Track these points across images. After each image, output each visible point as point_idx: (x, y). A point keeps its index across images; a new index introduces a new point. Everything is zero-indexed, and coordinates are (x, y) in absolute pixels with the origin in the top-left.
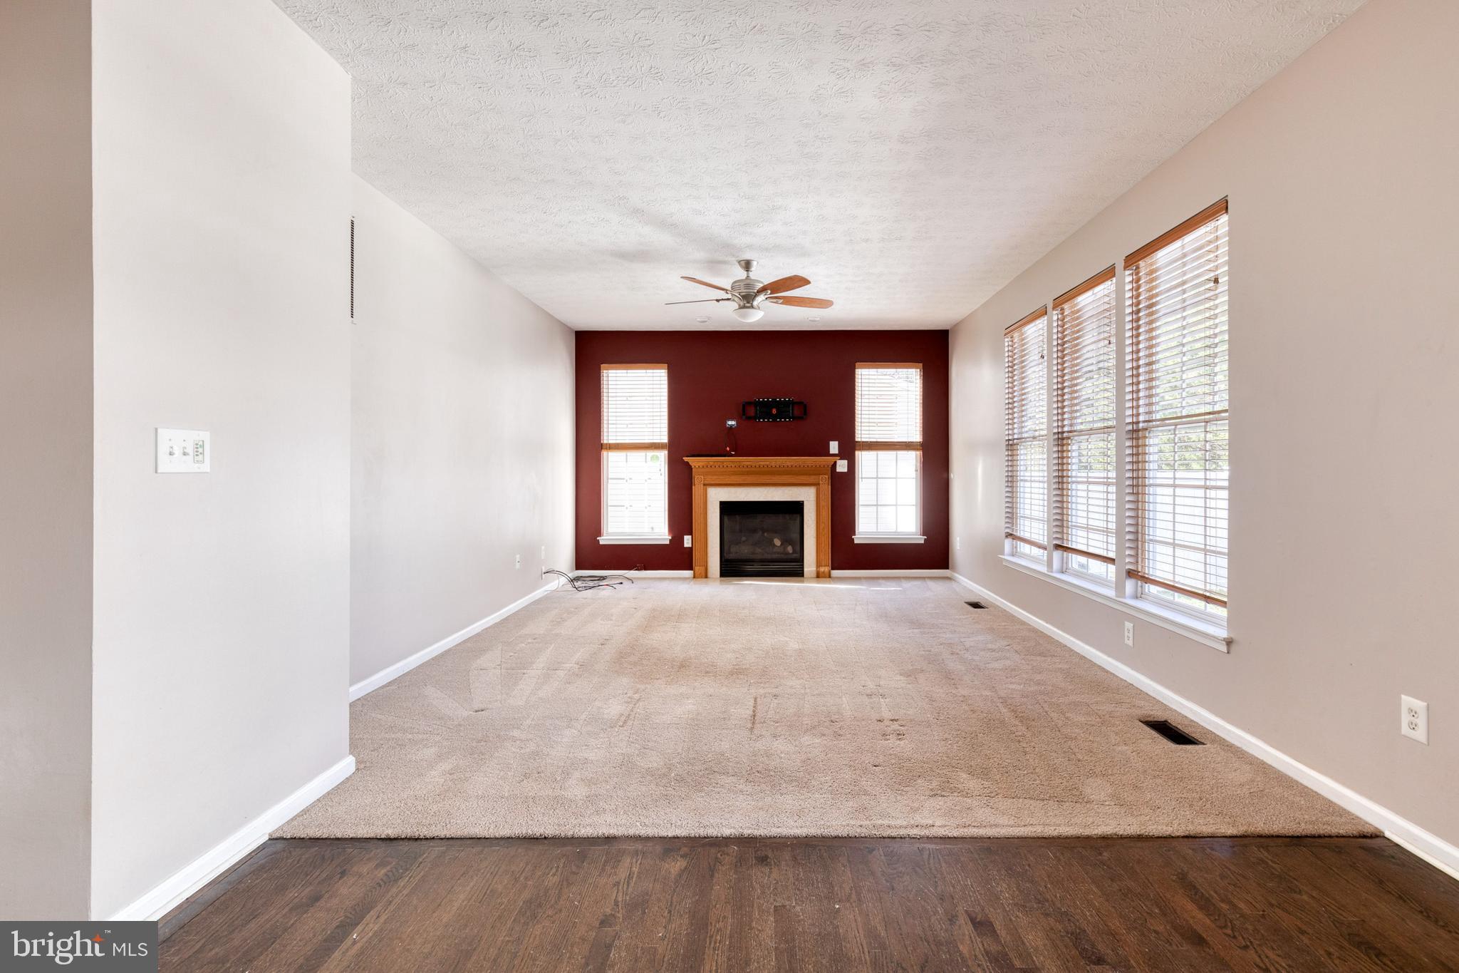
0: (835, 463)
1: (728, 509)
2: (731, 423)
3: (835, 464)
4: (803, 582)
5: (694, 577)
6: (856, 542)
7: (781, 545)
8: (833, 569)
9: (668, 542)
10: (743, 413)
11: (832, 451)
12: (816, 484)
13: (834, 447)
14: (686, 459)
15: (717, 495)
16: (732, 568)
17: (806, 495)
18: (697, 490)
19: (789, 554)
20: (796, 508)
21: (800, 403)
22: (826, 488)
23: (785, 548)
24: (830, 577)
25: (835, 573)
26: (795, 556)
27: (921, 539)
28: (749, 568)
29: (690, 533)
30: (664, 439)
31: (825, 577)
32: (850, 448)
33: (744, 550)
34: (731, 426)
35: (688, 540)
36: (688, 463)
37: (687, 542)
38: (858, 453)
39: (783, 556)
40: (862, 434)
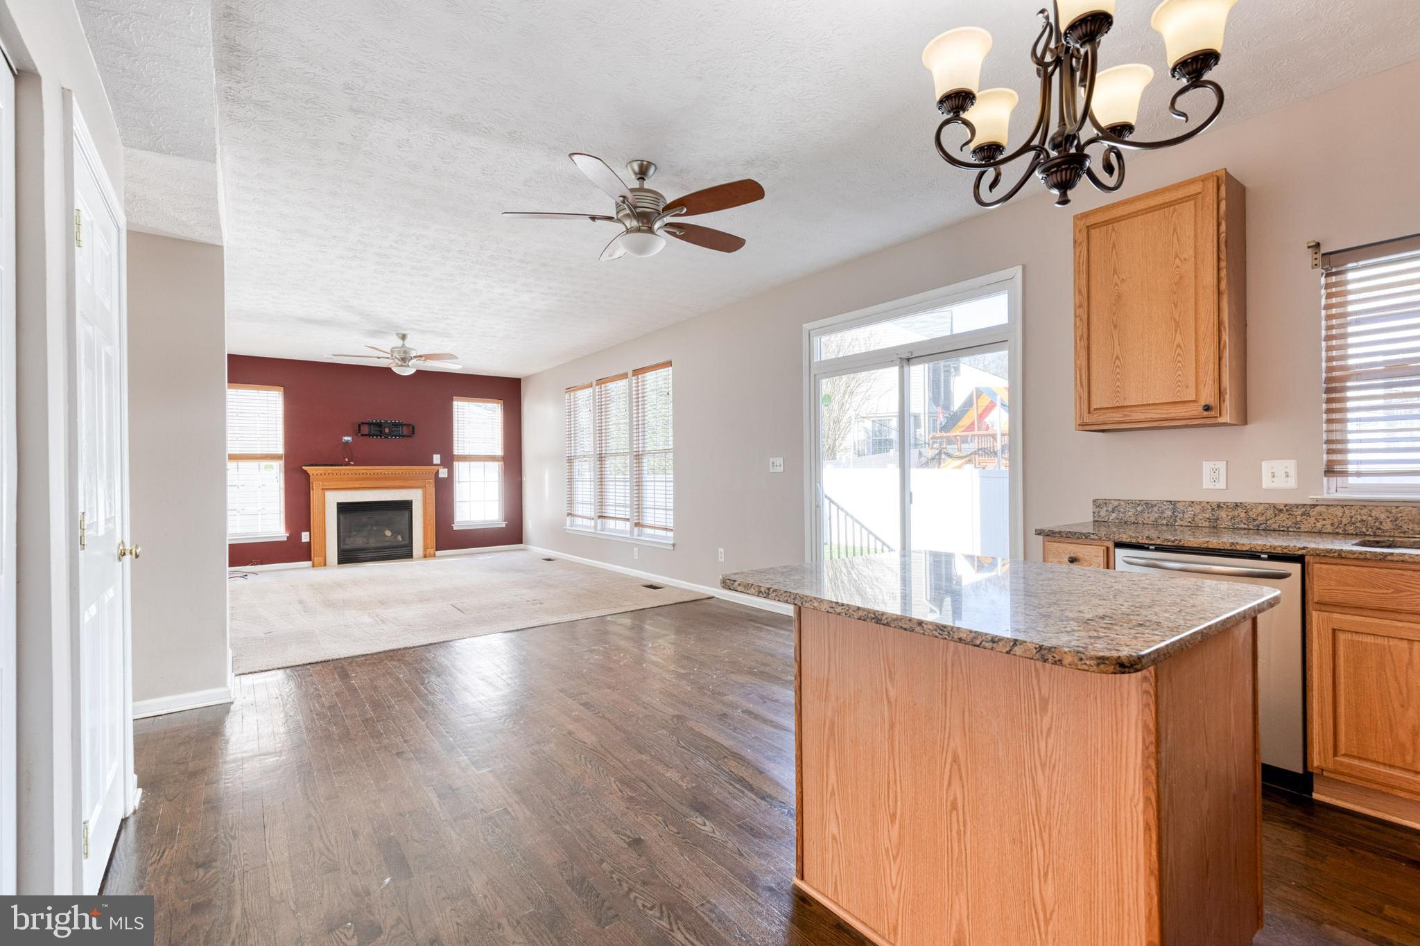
0: (438, 471)
1: (343, 508)
2: (346, 438)
3: (437, 473)
4: (412, 561)
5: (313, 566)
6: (455, 529)
7: (392, 535)
8: (437, 550)
9: (286, 539)
10: (357, 431)
11: (435, 462)
12: (423, 487)
13: (437, 459)
14: (303, 467)
15: (333, 499)
16: (346, 557)
17: (415, 496)
18: (315, 494)
19: (399, 541)
20: (406, 506)
21: (408, 425)
22: (432, 490)
23: (395, 538)
24: (435, 556)
25: (438, 553)
26: (403, 543)
27: (503, 525)
28: (362, 555)
29: (309, 530)
30: (280, 450)
31: (430, 556)
32: (449, 460)
33: (358, 541)
34: (347, 441)
35: (306, 535)
36: (305, 471)
37: (305, 537)
38: (456, 464)
39: (395, 544)
40: (457, 451)
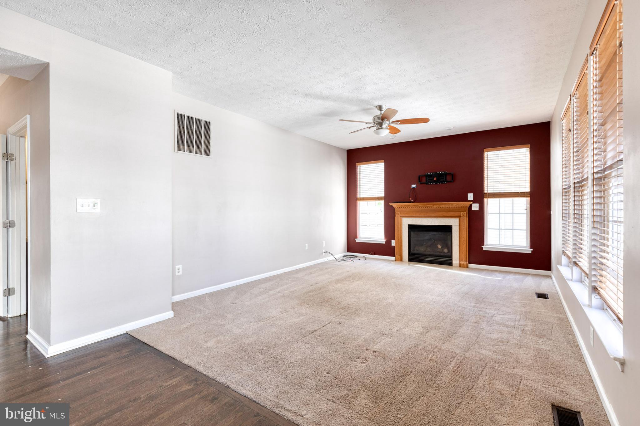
0: (471, 205)
1: (412, 228)
2: (413, 186)
3: (471, 206)
4: (452, 269)
5: (396, 260)
6: (484, 249)
7: (441, 248)
8: (469, 263)
9: (384, 243)
10: (420, 180)
11: (469, 199)
12: (459, 217)
13: (470, 196)
14: (391, 204)
15: (407, 222)
16: (415, 257)
17: (454, 223)
18: (397, 218)
19: (445, 253)
20: (448, 229)
21: (449, 174)
22: (466, 220)
23: (443, 250)
24: (467, 267)
25: (471, 266)
26: (447, 254)
27: (529, 251)
28: (427, 259)
29: (394, 239)
30: (383, 195)
31: (464, 267)
32: (480, 197)
33: (421, 249)
34: (414, 188)
35: (393, 242)
36: (392, 206)
37: (393, 243)
38: (485, 200)
39: (442, 254)
40: (488, 188)
